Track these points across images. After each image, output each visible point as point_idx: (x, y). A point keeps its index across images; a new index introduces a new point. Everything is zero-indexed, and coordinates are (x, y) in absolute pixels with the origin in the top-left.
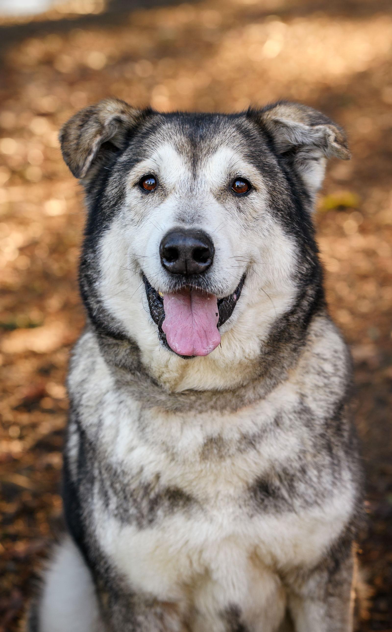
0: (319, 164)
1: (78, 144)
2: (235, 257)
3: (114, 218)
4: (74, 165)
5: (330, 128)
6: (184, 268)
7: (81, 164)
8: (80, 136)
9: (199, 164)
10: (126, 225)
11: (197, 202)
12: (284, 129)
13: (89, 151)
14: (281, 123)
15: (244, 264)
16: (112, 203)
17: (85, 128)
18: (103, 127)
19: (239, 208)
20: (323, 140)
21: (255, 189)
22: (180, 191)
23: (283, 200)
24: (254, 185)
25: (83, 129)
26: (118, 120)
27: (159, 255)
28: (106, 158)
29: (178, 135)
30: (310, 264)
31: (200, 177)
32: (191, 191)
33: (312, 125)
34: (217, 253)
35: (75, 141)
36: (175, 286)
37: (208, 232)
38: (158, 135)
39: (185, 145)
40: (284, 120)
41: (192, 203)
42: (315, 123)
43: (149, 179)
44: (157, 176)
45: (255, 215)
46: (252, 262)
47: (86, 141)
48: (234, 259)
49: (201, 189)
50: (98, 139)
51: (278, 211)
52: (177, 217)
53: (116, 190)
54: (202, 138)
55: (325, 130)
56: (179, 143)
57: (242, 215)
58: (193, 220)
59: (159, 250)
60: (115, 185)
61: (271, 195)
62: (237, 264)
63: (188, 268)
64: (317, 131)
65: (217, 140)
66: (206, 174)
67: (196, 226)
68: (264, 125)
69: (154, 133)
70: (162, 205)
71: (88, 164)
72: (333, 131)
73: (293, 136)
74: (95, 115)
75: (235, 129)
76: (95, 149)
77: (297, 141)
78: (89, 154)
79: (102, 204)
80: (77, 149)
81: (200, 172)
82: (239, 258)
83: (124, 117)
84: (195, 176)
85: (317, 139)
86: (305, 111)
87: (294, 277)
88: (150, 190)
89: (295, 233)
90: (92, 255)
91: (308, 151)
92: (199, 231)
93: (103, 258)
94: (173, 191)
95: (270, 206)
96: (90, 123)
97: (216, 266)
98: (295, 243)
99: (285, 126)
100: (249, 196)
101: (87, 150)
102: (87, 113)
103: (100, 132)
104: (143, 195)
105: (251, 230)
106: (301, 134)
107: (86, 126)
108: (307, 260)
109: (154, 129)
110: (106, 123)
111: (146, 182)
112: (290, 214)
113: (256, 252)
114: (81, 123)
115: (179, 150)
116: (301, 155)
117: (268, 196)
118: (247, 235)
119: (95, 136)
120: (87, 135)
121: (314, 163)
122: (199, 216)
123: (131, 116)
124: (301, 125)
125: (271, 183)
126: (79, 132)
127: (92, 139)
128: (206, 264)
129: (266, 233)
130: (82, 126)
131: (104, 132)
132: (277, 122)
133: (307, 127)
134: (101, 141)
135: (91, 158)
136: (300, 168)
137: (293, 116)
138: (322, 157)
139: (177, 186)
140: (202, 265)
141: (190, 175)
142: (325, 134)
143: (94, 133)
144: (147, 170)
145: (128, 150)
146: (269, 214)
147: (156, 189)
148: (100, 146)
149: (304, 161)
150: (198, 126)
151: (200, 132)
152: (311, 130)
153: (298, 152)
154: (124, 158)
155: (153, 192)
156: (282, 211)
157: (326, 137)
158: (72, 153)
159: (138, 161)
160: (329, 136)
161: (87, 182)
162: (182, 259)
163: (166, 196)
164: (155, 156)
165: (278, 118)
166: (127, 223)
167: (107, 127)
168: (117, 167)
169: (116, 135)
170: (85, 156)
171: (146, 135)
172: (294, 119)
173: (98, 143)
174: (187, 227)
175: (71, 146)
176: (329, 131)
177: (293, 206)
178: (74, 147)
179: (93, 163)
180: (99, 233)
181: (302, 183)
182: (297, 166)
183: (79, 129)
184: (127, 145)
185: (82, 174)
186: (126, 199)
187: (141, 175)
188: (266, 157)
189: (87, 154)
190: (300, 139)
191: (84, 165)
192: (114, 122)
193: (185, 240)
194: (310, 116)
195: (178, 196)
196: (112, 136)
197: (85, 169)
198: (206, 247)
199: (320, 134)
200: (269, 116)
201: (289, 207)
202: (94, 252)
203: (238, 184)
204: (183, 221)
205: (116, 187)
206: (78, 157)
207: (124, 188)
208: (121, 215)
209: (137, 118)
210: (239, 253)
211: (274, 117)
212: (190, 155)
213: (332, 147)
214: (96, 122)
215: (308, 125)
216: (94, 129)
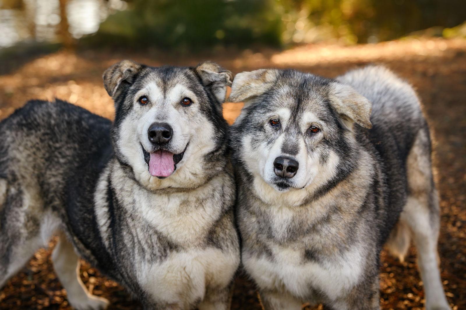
0: (223, 89)
1: (111, 81)
2: (183, 135)
3: (128, 115)
4: (109, 90)
5: (227, 74)
6: (158, 141)
7: (112, 90)
8: (112, 77)
9: (167, 92)
10: (133, 119)
11: (166, 110)
12: (207, 75)
13: (116, 85)
14: (205, 72)
15: (188, 138)
16: (127, 108)
17: (114, 74)
18: (122, 73)
19: (185, 112)
20: (224, 79)
21: (193, 102)
22: (158, 105)
23: (206, 106)
24: (193, 101)
25: (113, 74)
26: (129, 71)
27: (147, 134)
28: (124, 87)
29: (157, 78)
30: (222, 133)
31: (167, 98)
32: (163, 105)
33: (219, 72)
34: (174, 133)
35: (110, 80)
36: (154, 149)
37: (170, 124)
38: (148, 78)
39: (161, 83)
40: (206, 70)
41: (163, 110)
42: (220, 71)
43: (144, 98)
44: (147, 96)
45: (193, 115)
46: (192, 136)
47: (114, 80)
48: (182, 136)
49: (168, 104)
50: (120, 79)
51: (204, 111)
52: (156, 117)
53: (129, 103)
54: (168, 79)
55: (225, 75)
56: (158, 82)
57: (186, 114)
58: (163, 118)
59: (147, 132)
60: (129, 100)
61: (201, 104)
62: (184, 138)
63: (160, 140)
64: (222, 75)
65: (175, 81)
66: (170, 96)
67: (164, 121)
68: (197, 73)
69: (146, 77)
70: (150, 110)
71: (115, 90)
72: (229, 75)
73: (211, 78)
74: (119, 68)
75: (183, 75)
76: (118, 84)
77: (213, 80)
78: (116, 86)
79: (122, 108)
80: (110, 83)
81: (167, 95)
82: (185, 135)
83: (132, 69)
84: (165, 97)
85: (222, 79)
86: (216, 66)
87: (214, 138)
88: (144, 104)
89: (212, 120)
90: (116, 129)
91: (218, 84)
92: (165, 124)
93: (122, 131)
94: (155, 104)
95: (200, 109)
96: (117, 71)
97: (173, 139)
98: (213, 125)
99: (207, 73)
100: (190, 106)
101: (115, 84)
102: (116, 67)
103: (121, 76)
104: (141, 106)
105: (191, 121)
106: (214, 77)
107: (115, 73)
108: (221, 132)
109: (146, 75)
110: (124, 72)
111: (143, 100)
112: (210, 112)
113: (193, 132)
114: (112, 71)
115: (158, 85)
116: (215, 85)
117: (199, 105)
118: (189, 124)
119: (119, 78)
120: (115, 77)
121: (221, 89)
122: (166, 116)
123: (135, 68)
124: (214, 72)
125: (200, 99)
126: (111, 76)
127: (117, 79)
128: (169, 139)
129: (199, 122)
130: (113, 73)
131: (123, 76)
132: (203, 72)
133: (217, 74)
134: (122, 80)
135: (116, 88)
136: (215, 91)
137: (211, 68)
138: (224, 86)
139: (157, 102)
140: (167, 139)
141: (163, 97)
142: (226, 77)
143: (118, 76)
144: (143, 94)
145: (135, 84)
146: (200, 113)
147: (147, 103)
148: (121, 82)
149: (216, 88)
150: (167, 73)
151: (167, 77)
152: (219, 75)
153: (213, 84)
154: (132, 88)
155: (145, 105)
156: (206, 111)
157: (226, 78)
158: (108, 85)
159: (139, 90)
160: (227, 77)
161: (115, 98)
162: (157, 137)
163: (152, 106)
164: (147, 87)
165: (204, 70)
166: (134, 118)
167: (124, 74)
168: (129, 91)
169: (128, 77)
170: (114, 87)
171: (143, 77)
172: (211, 70)
173: (120, 81)
174: (160, 122)
175: (108, 82)
176: (228, 76)
177: (211, 108)
178: (109, 82)
179: (118, 90)
180: (121, 120)
181: (215, 98)
182: (213, 90)
183: (112, 74)
184: (133, 82)
185: (113, 95)
186: (134, 107)
187: (140, 96)
188: (198, 87)
189: (115, 85)
190: (214, 79)
191: (113, 91)
192: (127, 72)
193: (158, 127)
194: (218, 68)
195: (157, 107)
196: (127, 77)
197: (114, 93)
198: (168, 131)
199: (223, 77)
200: (200, 69)
201: (209, 109)
202: (118, 128)
203: (185, 100)
204: (159, 119)
205: (130, 101)
206: (111, 87)
207: (133, 102)
208: (131, 114)
209: (138, 70)
210: (185, 133)
211: (202, 69)
212: (163, 87)
213: (229, 83)
214: (119, 71)
215: (217, 73)
216: (118, 75)
